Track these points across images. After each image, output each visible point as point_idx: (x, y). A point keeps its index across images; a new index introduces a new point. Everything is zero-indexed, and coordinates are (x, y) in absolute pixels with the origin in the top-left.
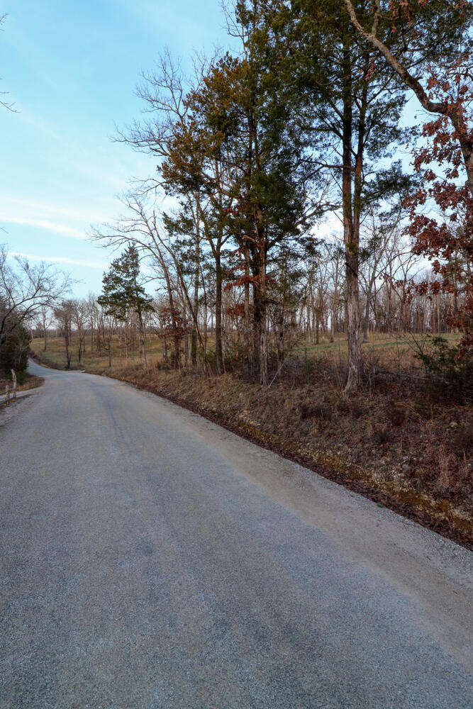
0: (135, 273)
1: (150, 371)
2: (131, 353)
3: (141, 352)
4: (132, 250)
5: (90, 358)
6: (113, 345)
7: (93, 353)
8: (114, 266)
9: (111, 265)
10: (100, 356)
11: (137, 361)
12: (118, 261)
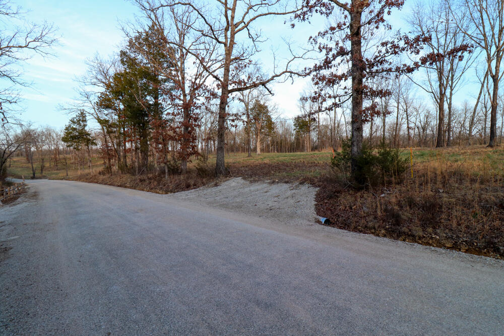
0: (85, 126)
1: (95, 176)
2: (82, 167)
3: (89, 166)
4: (82, 113)
5: (49, 171)
6: (68, 162)
7: (50, 168)
8: (72, 121)
9: (69, 121)
10: (57, 170)
11: (87, 171)
12: (74, 118)
